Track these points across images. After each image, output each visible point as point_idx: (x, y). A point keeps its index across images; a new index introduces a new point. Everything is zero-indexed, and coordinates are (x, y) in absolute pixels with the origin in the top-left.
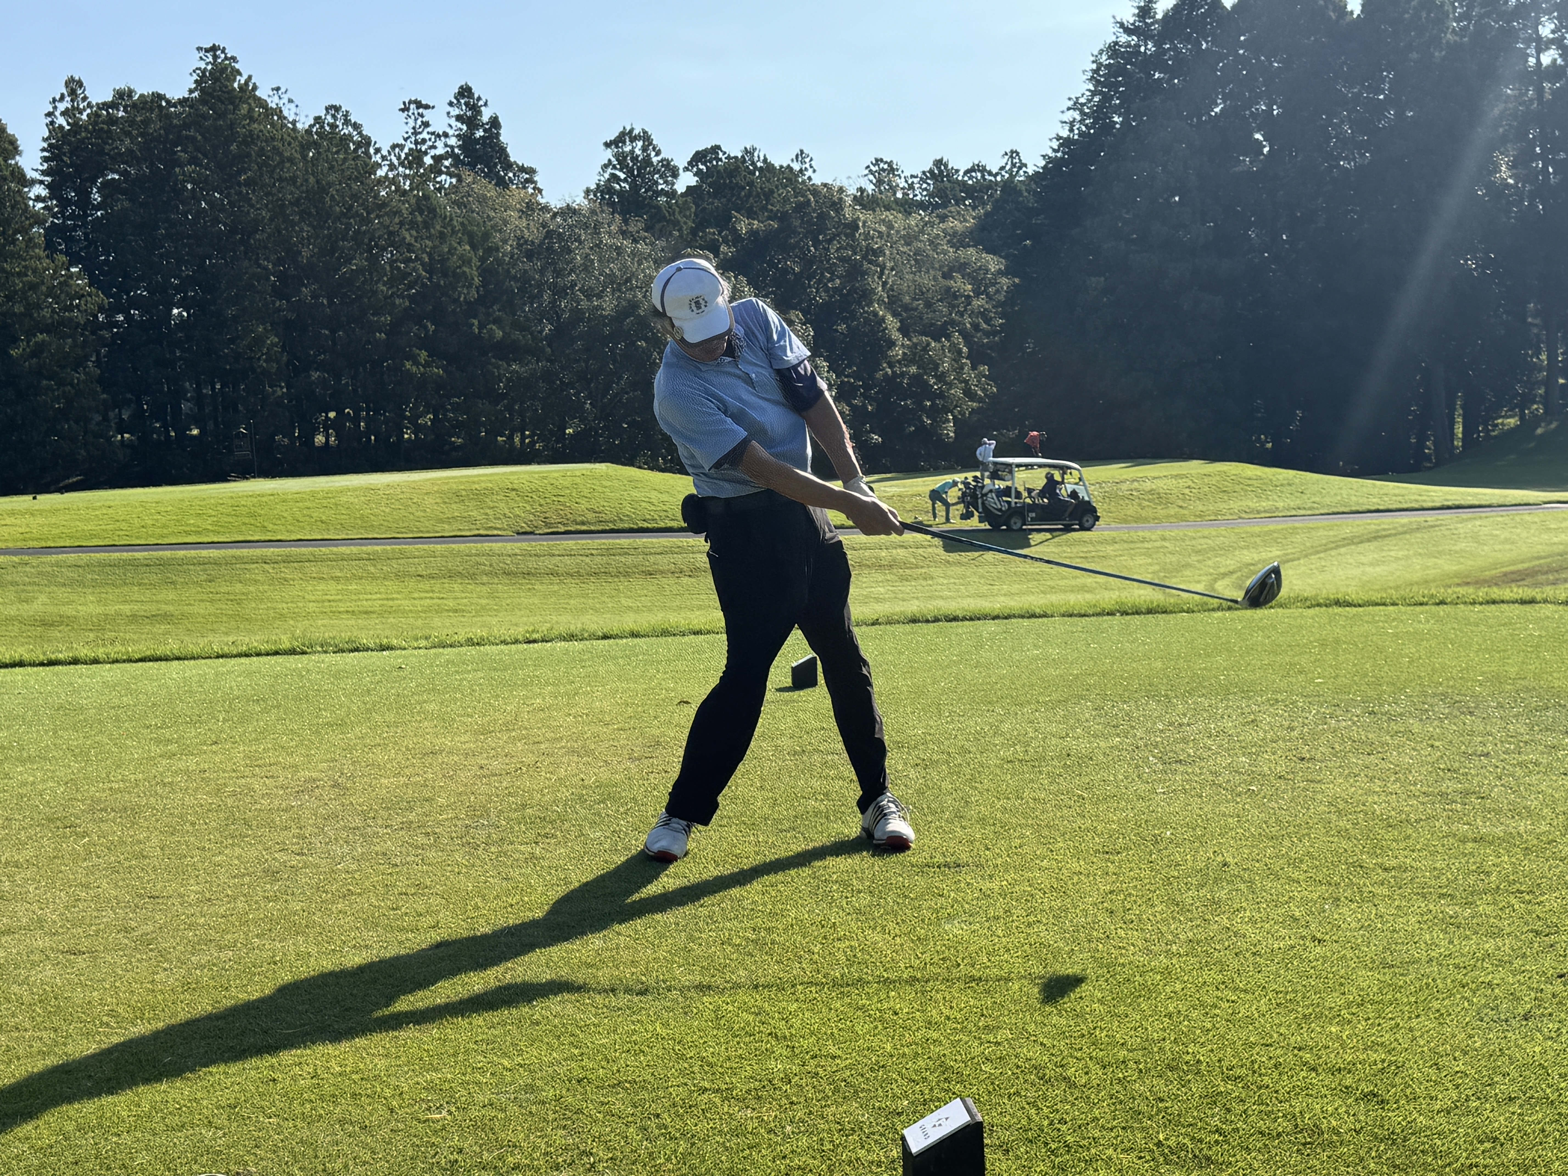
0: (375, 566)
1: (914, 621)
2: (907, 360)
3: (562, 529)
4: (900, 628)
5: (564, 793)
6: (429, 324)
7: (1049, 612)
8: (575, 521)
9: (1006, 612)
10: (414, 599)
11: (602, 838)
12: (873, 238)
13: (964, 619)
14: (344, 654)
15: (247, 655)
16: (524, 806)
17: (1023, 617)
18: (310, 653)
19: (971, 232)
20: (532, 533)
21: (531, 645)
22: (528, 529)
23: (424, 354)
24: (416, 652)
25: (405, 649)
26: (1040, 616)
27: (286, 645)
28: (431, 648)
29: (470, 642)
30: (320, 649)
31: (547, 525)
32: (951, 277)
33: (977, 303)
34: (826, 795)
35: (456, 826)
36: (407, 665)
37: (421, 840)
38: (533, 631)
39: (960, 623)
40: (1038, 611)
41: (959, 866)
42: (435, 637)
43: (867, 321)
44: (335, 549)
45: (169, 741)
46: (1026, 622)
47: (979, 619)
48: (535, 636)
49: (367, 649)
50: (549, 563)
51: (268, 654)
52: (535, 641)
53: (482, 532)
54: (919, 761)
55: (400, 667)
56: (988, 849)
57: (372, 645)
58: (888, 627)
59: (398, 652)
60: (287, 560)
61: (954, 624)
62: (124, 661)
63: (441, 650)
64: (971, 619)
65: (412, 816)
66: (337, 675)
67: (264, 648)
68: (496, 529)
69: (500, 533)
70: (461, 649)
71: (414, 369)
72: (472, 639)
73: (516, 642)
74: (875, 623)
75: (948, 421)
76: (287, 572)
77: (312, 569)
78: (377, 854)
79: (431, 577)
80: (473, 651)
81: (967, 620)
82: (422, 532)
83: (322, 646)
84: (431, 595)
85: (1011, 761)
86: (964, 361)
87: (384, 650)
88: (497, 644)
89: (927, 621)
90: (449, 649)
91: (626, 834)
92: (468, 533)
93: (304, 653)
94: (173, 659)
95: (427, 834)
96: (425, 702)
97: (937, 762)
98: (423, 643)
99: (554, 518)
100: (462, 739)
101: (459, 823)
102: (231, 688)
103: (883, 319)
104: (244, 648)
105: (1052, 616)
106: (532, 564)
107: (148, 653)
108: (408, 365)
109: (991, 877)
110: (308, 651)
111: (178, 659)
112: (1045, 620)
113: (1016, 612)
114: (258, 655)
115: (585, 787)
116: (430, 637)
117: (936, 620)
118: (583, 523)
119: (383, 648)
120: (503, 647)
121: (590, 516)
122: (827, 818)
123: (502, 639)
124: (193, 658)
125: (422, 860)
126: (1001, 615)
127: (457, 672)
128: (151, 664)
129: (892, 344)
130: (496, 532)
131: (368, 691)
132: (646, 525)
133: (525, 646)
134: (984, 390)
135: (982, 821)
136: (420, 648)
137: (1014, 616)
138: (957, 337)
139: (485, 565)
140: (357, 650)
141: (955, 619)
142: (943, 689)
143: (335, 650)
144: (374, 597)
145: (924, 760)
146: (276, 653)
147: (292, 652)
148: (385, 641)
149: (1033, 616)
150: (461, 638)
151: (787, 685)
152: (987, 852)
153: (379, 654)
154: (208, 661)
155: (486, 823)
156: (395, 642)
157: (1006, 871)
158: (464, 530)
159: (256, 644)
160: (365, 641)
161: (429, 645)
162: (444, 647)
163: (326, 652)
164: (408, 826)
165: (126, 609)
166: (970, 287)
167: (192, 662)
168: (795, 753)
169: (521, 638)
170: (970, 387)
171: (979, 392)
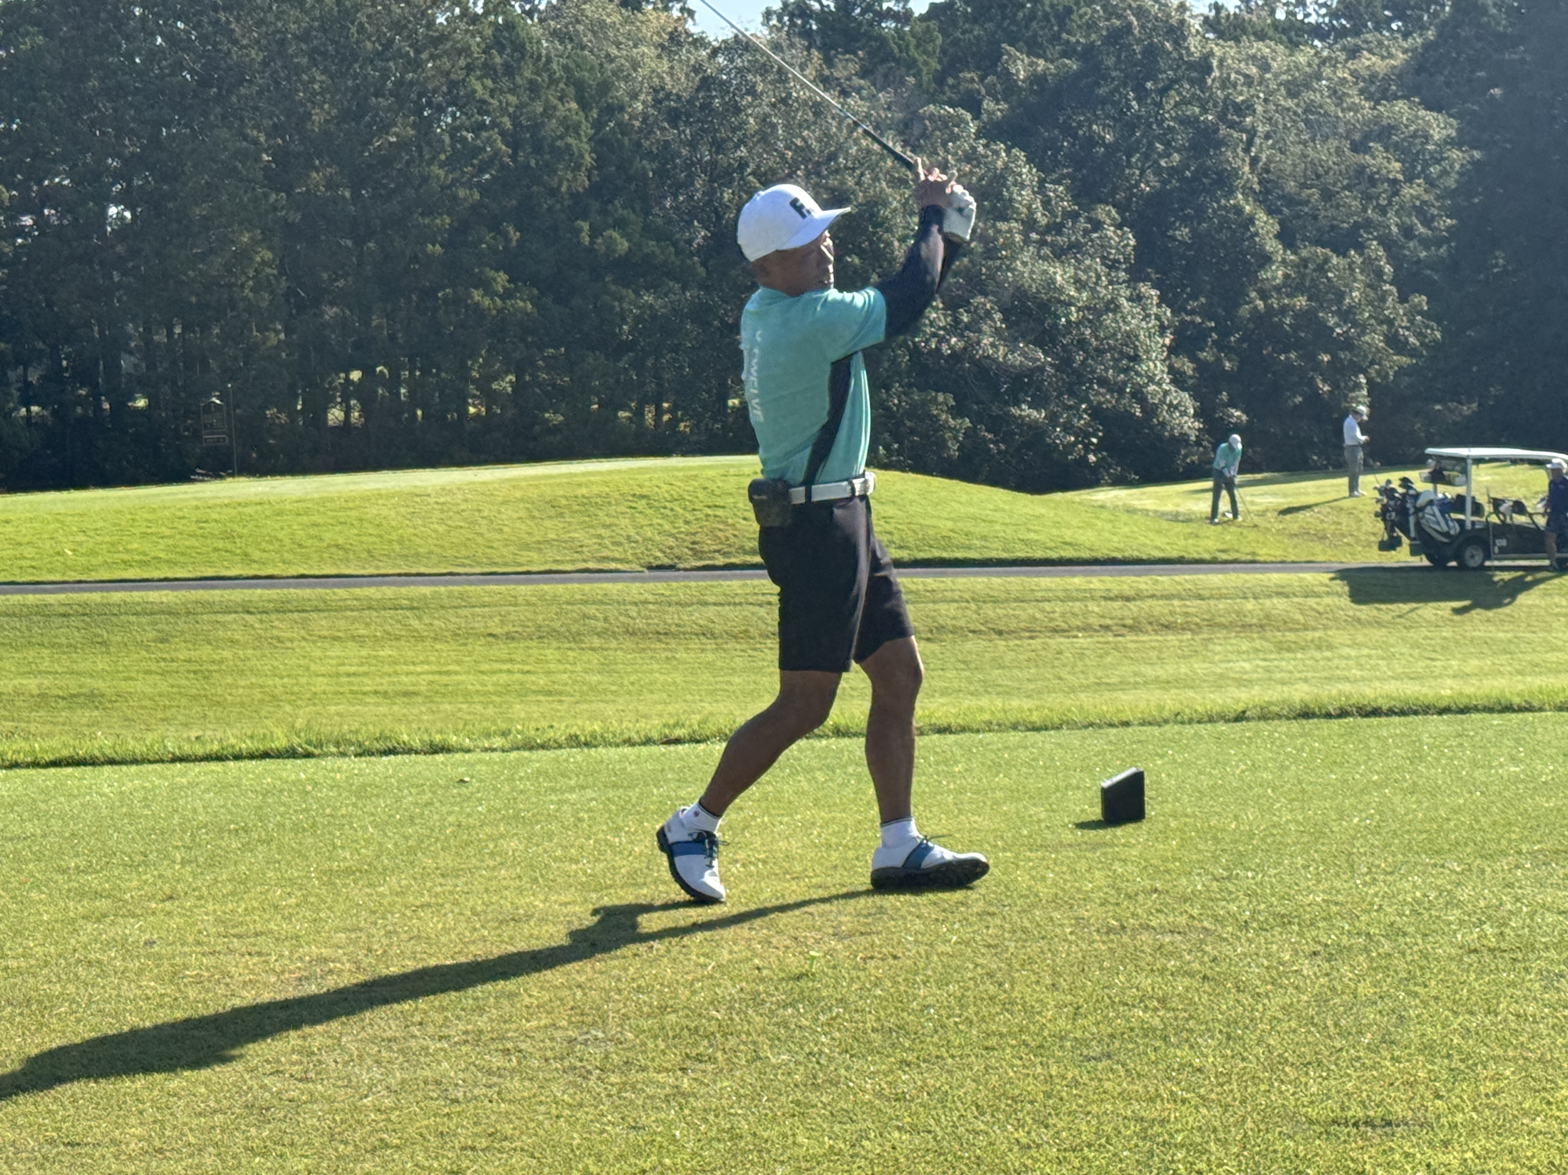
0: (419, 618)
1: (1306, 714)
2: (1293, 286)
3: (720, 561)
4: (1283, 727)
5: (729, 989)
6: (511, 230)
7: (1536, 704)
9: (1463, 702)
10: (482, 672)
11: (792, 1065)
12: (1235, 86)
13: (1391, 712)
14: (373, 759)
15: (219, 758)
16: (663, 1009)
17: (1490, 710)
18: (319, 756)
19: (1400, 75)
20: (672, 567)
21: (672, 748)
22: (666, 561)
23: (502, 278)
24: (487, 756)
25: (468, 751)
26: (1521, 710)
27: (280, 742)
28: (512, 749)
29: (574, 741)
30: (333, 749)
31: (696, 554)
32: (1367, 150)
33: (1408, 191)
34: (1163, 1001)
35: (552, 1039)
36: (472, 777)
37: (497, 1061)
38: (676, 725)
39: (1383, 720)
40: (1517, 701)
41: (1389, 1124)
42: (519, 732)
43: (1224, 222)
44: (357, 591)
45: (98, 895)
46: (1496, 720)
47: (1416, 713)
48: (679, 732)
49: (410, 751)
50: (700, 616)
51: (252, 757)
52: (677, 741)
53: (591, 565)
54: (1319, 948)
55: (462, 781)
56: (1439, 1097)
57: (417, 744)
58: (1262, 724)
59: (458, 756)
60: (282, 609)
61: (1374, 721)
62: (28, 766)
63: (526, 754)
64: (1403, 713)
65: (482, 1022)
66: (362, 792)
67: (245, 746)
68: (614, 560)
69: (620, 566)
70: (559, 752)
71: (487, 302)
72: (577, 737)
73: (648, 742)
74: (1240, 717)
75: (1358, 386)
76: (282, 626)
77: (321, 623)
78: (426, 1083)
79: (510, 637)
80: (577, 755)
81: (1396, 714)
82: (496, 564)
83: (337, 744)
84: (509, 666)
85: (1475, 951)
86: (1387, 287)
87: (435, 752)
88: (617, 745)
89: (1328, 716)
90: (541, 752)
91: (831, 1059)
92: (568, 567)
93: (308, 755)
94: (103, 764)
95: (506, 1052)
96: (502, 836)
97: (1350, 948)
98: (498, 742)
99: (709, 544)
100: (563, 899)
101: (558, 1034)
102: (195, 811)
103: (1251, 220)
104: (216, 747)
105: (1541, 709)
106: (671, 617)
107: (65, 753)
108: (477, 295)
109: (1446, 1144)
110: (317, 752)
111: (112, 762)
112: (1529, 716)
113: (1480, 703)
114: (238, 757)
115: (762, 980)
116: (510, 732)
117: (1343, 713)
119: (435, 749)
120: (626, 750)
122: (1165, 1039)
123: (626, 736)
124: (135, 761)
125: (499, 1093)
126: (1454, 707)
127: (553, 790)
128: (70, 770)
129: (1266, 259)
130: (613, 566)
131: (412, 818)
133: (663, 749)
134: (1419, 335)
135: (1428, 1049)
136: (493, 750)
137: (1476, 709)
138: (1375, 249)
139: (595, 618)
140: (392, 751)
141: (1375, 712)
142: (1357, 827)
143: (359, 751)
144: (419, 669)
145: (1326, 945)
146: (265, 755)
147: (291, 754)
148: (438, 738)
149: (1508, 708)
150: (560, 733)
151: (1094, 818)
152: (1439, 1103)
153: (429, 758)
154: (158, 767)
155: (600, 1035)
156: (453, 739)
157: (1472, 1134)
158: (562, 562)
159: (233, 741)
160: (405, 737)
161: (507, 746)
162: (531, 748)
163: (343, 755)
164: (476, 1038)
165: (32, 684)
166: (1397, 165)
167: (134, 768)
168: (1110, 930)
169: (655, 735)
170: (1397, 331)
171: (1412, 340)
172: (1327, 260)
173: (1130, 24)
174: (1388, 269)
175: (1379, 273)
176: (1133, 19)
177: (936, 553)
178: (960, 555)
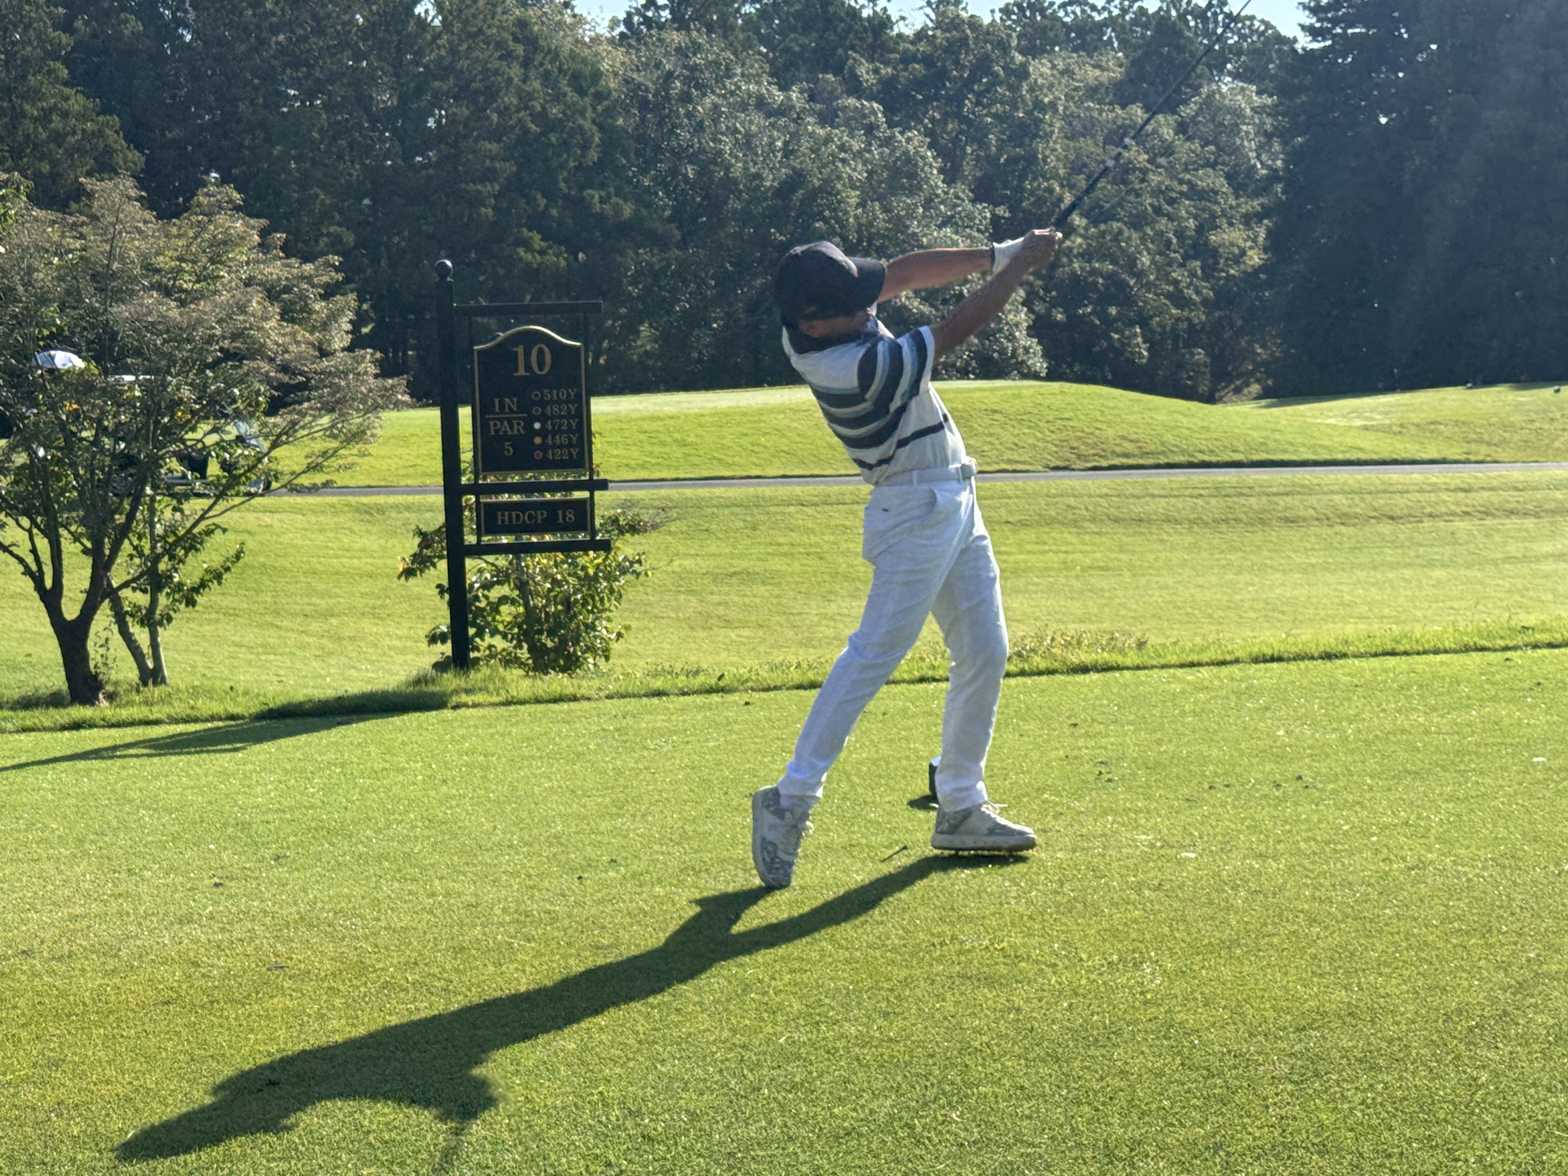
3: (1104, 463)
8: (1113, 452)
12: (1041, 89)
31: (1079, 456)
68: (1017, 462)
118: (1126, 455)
121: (1129, 447)
130: (1021, 467)
132: (1206, 458)
170: (1182, 292)
171: (1194, 296)
172: (1120, 232)
173: (966, 38)
174: (1175, 241)
175: (1169, 243)
176: (968, 31)
177: (1263, 456)
178: (1286, 457)
